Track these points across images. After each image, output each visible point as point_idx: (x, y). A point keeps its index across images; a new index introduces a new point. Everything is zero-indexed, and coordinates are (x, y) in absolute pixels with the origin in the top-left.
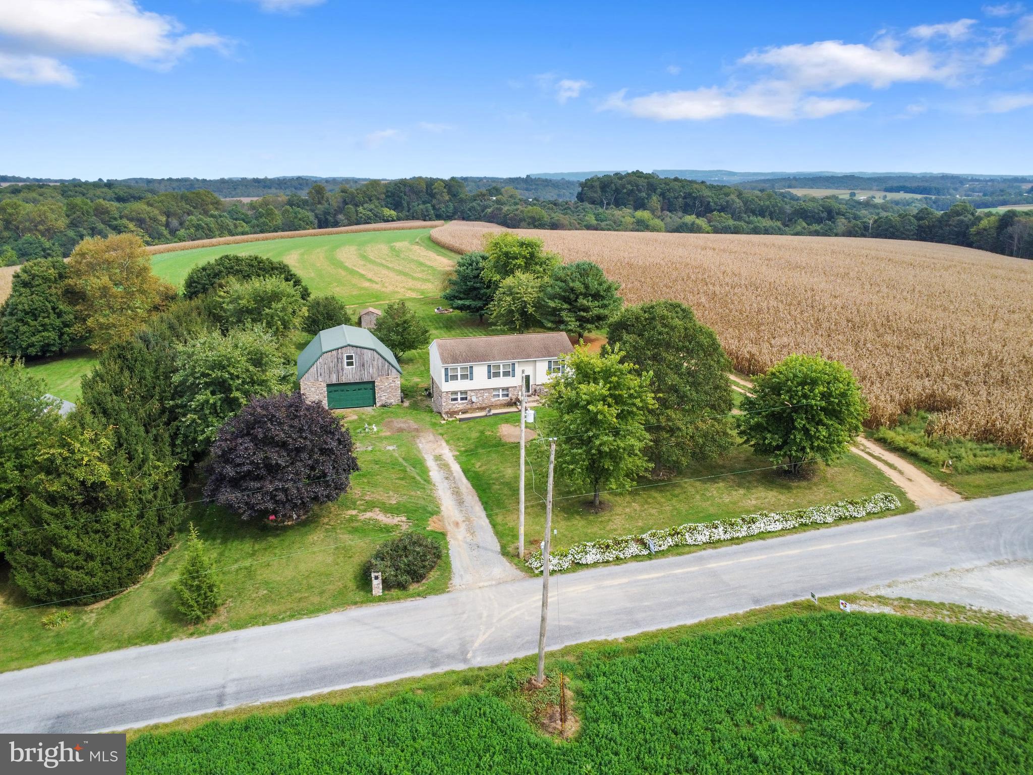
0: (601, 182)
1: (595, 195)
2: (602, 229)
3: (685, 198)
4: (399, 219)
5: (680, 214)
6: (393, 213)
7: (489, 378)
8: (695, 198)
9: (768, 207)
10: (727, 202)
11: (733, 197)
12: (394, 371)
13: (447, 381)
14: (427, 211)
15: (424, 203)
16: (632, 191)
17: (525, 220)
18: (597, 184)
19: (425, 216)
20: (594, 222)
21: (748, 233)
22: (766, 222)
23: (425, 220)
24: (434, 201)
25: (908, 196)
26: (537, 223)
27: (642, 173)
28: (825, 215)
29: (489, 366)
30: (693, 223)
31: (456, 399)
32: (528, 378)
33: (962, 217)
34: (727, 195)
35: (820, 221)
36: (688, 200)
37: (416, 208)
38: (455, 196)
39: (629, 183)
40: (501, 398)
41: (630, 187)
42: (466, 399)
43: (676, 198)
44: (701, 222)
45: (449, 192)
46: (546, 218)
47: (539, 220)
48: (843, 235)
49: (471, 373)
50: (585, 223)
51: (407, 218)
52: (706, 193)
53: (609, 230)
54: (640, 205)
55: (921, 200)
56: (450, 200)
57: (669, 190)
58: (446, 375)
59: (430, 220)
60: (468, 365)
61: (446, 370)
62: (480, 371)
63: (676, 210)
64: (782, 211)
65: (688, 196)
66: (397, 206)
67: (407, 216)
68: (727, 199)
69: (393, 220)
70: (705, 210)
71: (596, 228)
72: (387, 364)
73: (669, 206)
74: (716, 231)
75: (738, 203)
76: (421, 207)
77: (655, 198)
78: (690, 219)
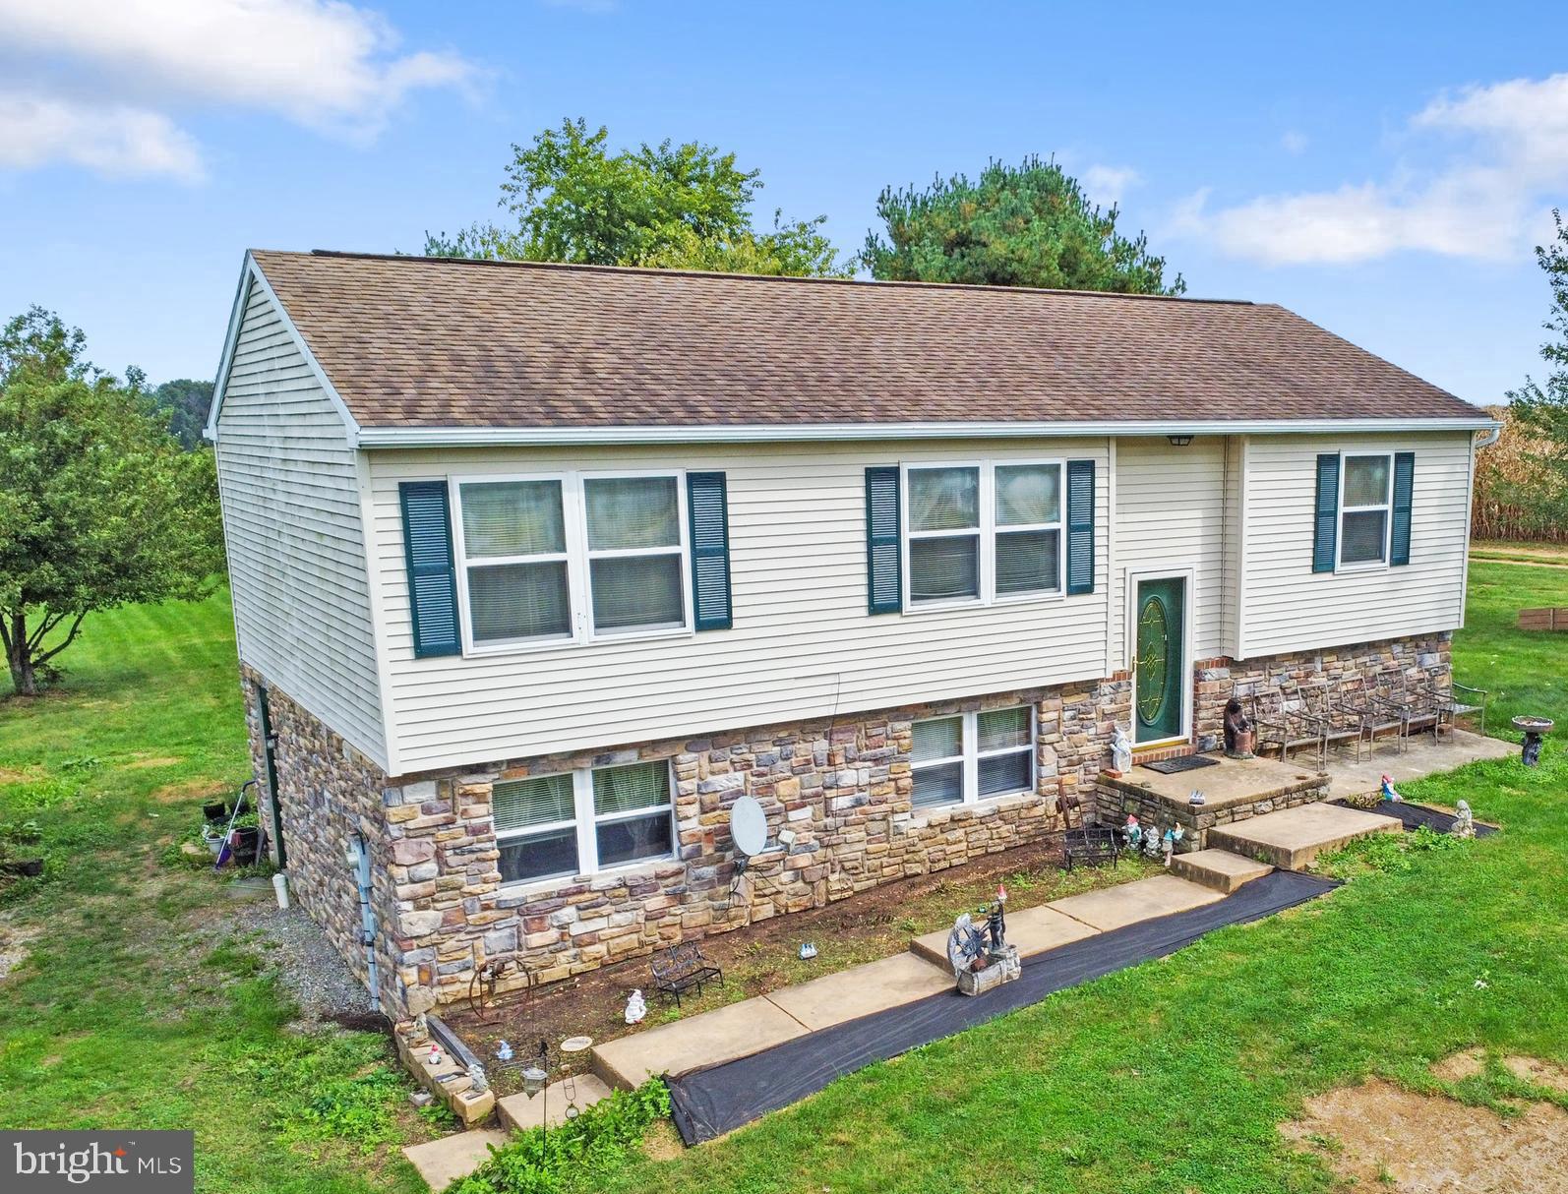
31: (557, 853)
40: (974, 801)
42: (660, 834)
49: (714, 549)
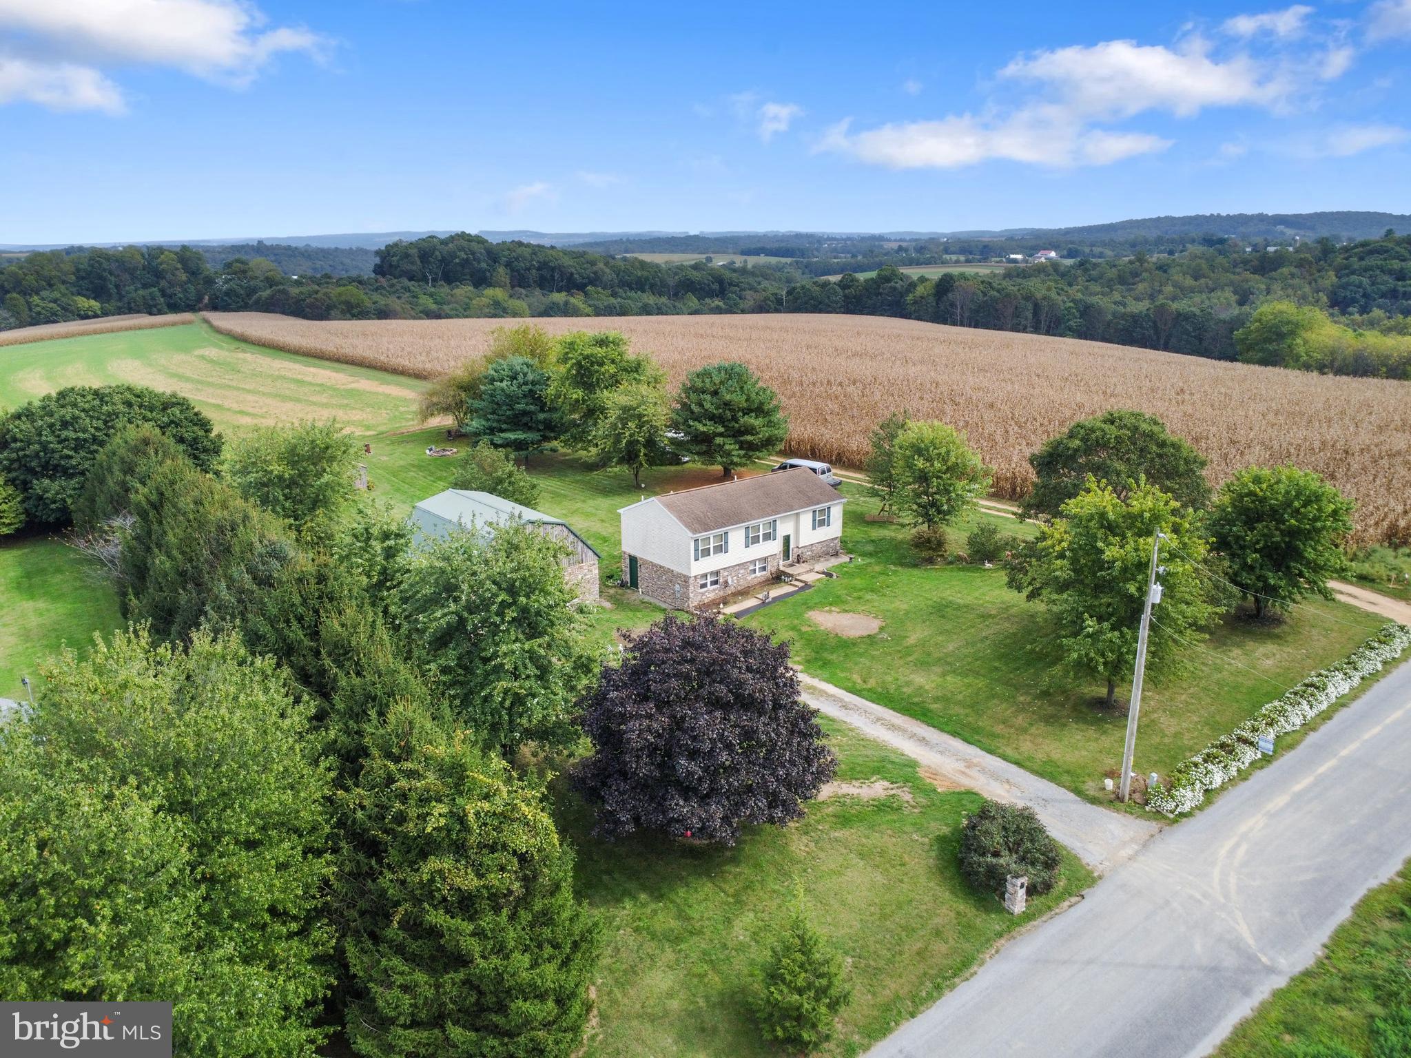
0: (420, 249)
1: (414, 268)
2: (448, 316)
3: (539, 269)
4: (105, 314)
5: (538, 292)
6: (95, 304)
7: (747, 546)
8: (553, 269)
9: (647, 279)
10: (595, 273)
11: (601, 265)
12: (590, 553)
13: (696, 559)
14: (153, 299)
15: (145, 286)
16: (467, 260)
17: (335, 307)
18: (414, 251)
19: (151, 307)
20: (434, 307)
21: (637, 314)
22: (649, 299)
23: (151, 314)
24: (163, 283)
25: (773, 260)
26: (355, 311)
27: (469, 235)
28: (716, 286)
29: (747, 528)
30: (566, 303)
31: (703, 586)
32: (787, 539)
33: (892, 284)
34: (593, 263)
35: (711, 294)
36: (544, 272)
37: (134, 295)
38: (193, 273)
39: (462, 249)
40: (758, 574)
41: (463, 255)
42: (717, 582)
43: (529, 269)
44: (577, 300)
45: (186, 269)
46: (368, 304)
47: (358, 305)
48: (753, 312)
49: (726, 542)
50: (421, 308)
51: (119, 312)
52: (567, 261)
53: (457, 316)
54: (481, 281)
55: (791, 264)
56: (189, 281)
57: (517, 259)
58: (696, 550)
59: (160, 312)
60: (721, 531)
61: (696, 541)
62: (736, 536)
63: (529, 286)
64: (664, 284)
65: (543, 265)
66: (98, 292)
67: (119, 308)
68: (595, 268)
69: (96, 316)
70: (572, 284)
71: (438, 316)
72: (580, 544)
73: (519, 280)
74: (598, 313)
75: (609, 275)
76: (141, 292)
77: (501, 270)
78: (559, 297)
